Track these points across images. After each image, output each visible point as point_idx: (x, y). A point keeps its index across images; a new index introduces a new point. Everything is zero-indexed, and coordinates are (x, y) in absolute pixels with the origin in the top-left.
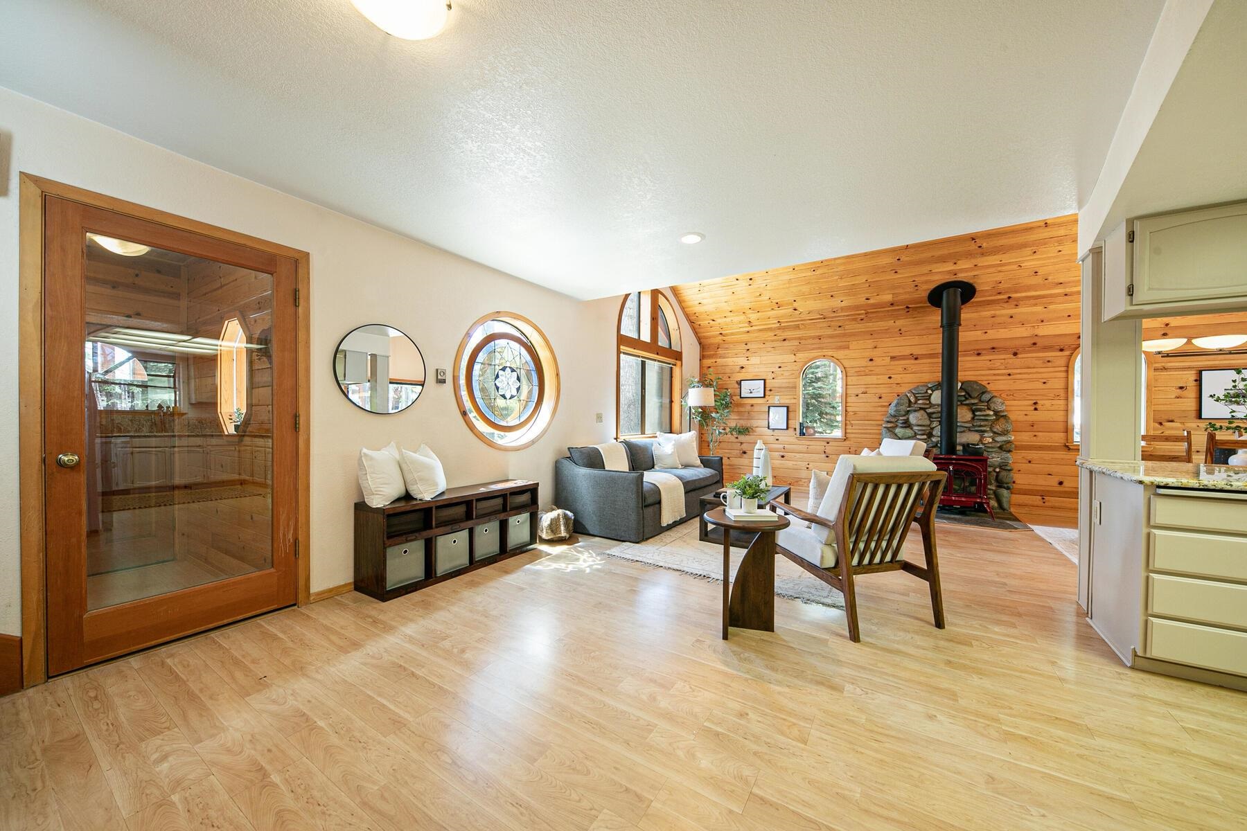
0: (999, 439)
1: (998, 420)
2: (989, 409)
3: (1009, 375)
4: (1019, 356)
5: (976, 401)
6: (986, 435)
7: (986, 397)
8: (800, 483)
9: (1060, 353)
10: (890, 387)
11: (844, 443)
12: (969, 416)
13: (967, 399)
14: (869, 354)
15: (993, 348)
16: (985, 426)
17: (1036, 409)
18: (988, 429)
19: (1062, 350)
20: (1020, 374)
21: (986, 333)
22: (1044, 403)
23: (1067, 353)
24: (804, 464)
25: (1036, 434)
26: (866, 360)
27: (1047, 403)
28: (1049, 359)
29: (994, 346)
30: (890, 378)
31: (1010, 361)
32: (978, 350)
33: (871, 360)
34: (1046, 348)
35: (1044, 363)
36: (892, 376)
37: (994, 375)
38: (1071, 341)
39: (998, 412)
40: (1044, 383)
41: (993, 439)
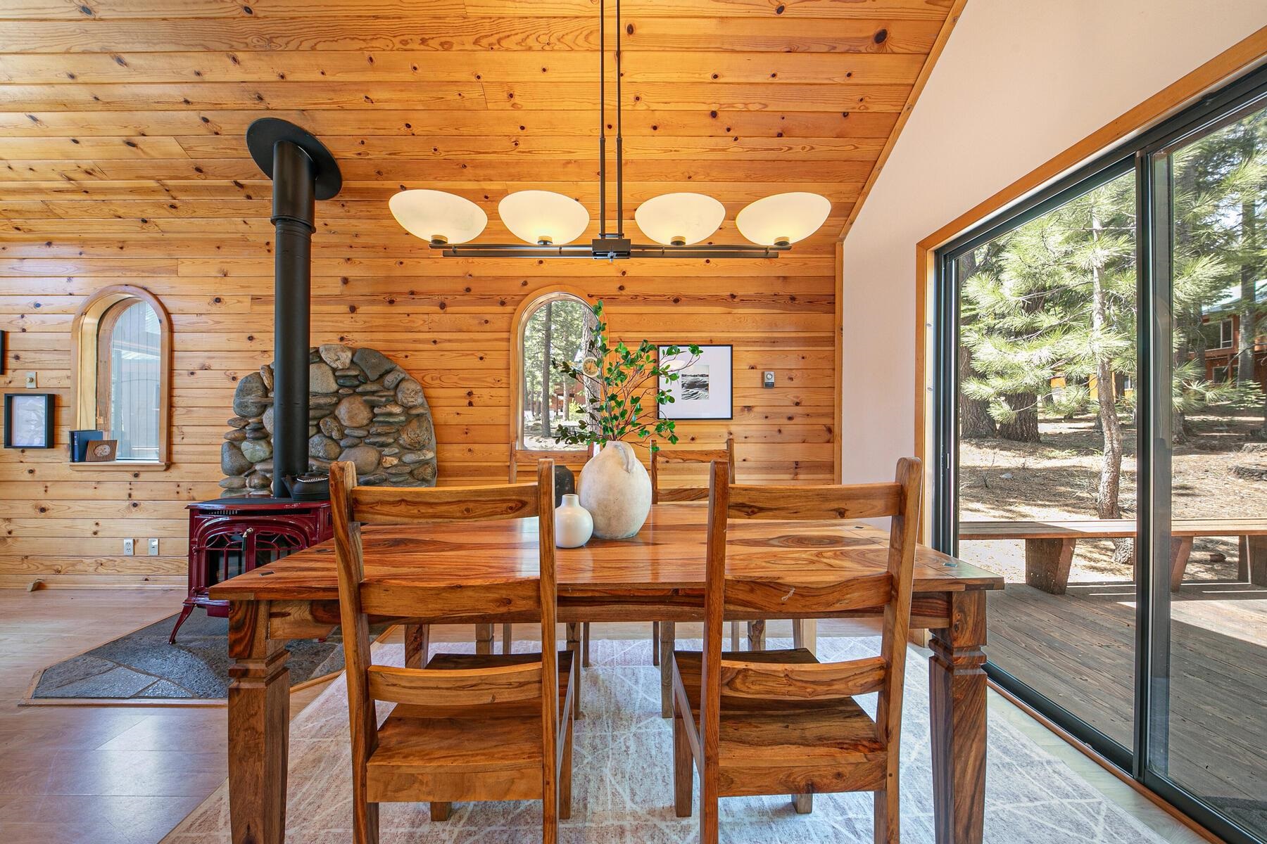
0: (409, 458)
1: (410, 422)
2: (396, 403)
3: (435, 342)
4: (449, 309)
5: (374, 387)
6: (387, 451)
7: (390, 379)
8: (79, 567)
9: (499, 309)
10: (252, 357)
11: (167, 473)
12: (363, 415)
13: (362, 383)
14: (213, 288)
15: (412, 293)
16: (386, 434)
17: (470, 404)
18: (391, 440)
19: (503, 304)
20: (450, 341)
21: (401, 263)
22: (482, 394)
23: (509, 309)
24: (89, 526)
25: (471, 446)
26: (208, 299)
27: (485, 393)
28: (488, 317)
29: (415, 289)
30: (251, 338)
31: (436, 317)
32: (391, 293)
33: (218, 300)
34: (484, 299)
35: (480, 323)
36: (255, 335)
37: (415, 341)
38: (515, 287)
39: (411, 408)
40: (481, 358)
41: (400, 460)
